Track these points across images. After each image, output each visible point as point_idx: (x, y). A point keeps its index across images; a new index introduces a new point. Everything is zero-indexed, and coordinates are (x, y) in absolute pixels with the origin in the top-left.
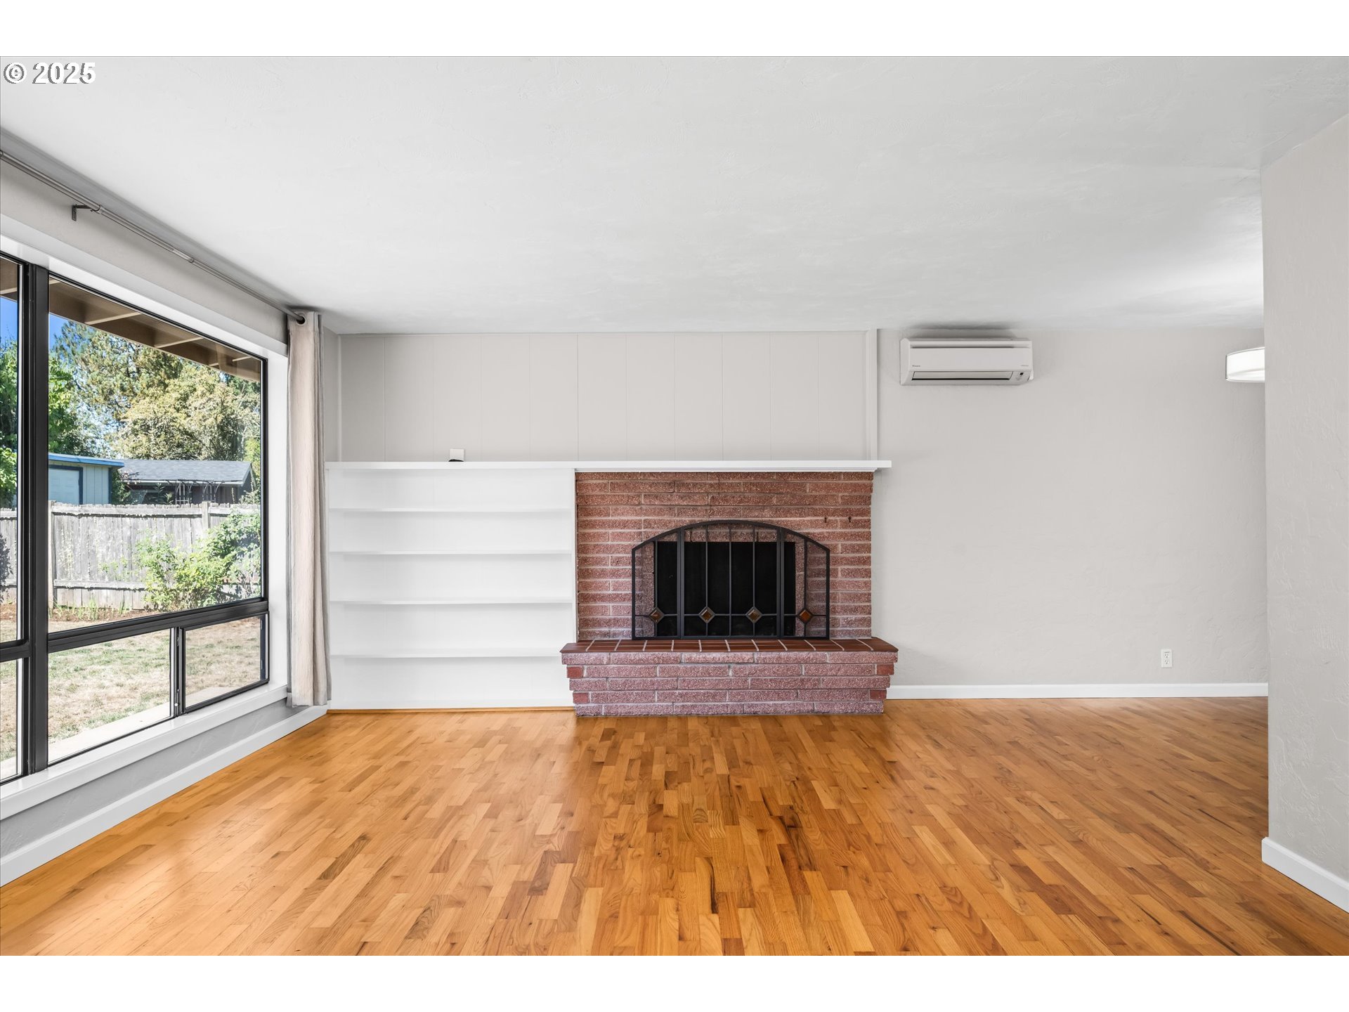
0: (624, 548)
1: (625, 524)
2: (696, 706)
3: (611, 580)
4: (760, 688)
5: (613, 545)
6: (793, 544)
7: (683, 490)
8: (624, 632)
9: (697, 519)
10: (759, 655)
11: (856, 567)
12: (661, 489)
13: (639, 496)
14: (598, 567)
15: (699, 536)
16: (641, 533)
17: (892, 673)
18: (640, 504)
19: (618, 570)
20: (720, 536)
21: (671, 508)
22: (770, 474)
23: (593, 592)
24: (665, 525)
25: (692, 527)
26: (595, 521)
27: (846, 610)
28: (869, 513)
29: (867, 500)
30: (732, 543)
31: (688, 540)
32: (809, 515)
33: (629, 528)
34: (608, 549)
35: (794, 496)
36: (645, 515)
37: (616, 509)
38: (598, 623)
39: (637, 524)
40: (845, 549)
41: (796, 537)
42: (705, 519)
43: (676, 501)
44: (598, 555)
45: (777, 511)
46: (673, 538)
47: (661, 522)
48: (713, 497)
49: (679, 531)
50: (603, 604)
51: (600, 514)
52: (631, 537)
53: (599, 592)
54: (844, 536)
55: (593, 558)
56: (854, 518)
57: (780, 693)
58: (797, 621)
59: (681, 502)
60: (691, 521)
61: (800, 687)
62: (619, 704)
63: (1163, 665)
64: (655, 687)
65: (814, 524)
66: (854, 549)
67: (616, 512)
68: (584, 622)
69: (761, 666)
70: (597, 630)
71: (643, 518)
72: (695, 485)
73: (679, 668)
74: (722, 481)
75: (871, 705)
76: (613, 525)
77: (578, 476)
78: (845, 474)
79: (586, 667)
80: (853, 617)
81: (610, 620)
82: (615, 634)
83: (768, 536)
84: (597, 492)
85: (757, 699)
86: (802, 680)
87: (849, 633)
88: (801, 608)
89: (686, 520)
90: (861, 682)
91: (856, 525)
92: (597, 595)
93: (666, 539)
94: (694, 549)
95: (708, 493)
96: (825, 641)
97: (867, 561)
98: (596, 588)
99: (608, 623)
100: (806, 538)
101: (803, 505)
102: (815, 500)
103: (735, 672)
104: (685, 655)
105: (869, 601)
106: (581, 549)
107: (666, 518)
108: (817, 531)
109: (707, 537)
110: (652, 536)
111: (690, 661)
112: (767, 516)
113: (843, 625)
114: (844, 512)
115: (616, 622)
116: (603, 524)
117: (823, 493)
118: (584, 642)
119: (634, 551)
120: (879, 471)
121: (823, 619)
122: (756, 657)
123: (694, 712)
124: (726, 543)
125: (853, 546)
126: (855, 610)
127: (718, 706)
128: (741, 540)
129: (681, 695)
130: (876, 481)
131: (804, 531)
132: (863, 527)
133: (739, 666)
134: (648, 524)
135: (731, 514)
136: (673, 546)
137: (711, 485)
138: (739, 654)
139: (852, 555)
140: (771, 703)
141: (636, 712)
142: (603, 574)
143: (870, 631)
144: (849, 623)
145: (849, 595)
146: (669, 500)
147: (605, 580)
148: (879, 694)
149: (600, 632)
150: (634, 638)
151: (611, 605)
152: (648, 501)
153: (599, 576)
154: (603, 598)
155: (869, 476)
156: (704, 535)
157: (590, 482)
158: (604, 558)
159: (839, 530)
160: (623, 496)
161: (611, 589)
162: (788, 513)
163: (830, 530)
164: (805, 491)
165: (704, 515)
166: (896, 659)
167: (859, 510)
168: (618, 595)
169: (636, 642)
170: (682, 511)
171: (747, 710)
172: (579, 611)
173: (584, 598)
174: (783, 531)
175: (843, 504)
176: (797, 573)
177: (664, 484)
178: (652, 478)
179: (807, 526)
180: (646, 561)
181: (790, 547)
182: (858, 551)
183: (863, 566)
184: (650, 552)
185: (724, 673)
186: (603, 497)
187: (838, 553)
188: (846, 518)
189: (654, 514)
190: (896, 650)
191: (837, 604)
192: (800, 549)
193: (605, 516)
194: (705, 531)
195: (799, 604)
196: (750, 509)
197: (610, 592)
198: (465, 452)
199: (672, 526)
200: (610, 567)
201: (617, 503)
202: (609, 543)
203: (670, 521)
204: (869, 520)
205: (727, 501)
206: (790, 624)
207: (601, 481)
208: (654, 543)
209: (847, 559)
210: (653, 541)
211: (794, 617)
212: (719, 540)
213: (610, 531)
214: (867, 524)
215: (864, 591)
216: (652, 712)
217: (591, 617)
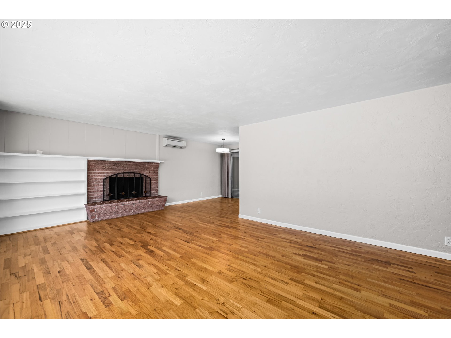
0: (101, 179)
1: (101, 173)
2: (125, 214)
3: (96, 187)
4: (140, 208)
5: (97, 178)
6: (143, 177)
7: (118, 165)
8: (100, 200)
9: (120, 172)
10: (141, 201)
11: (155, 181)
12: (112, 165)
13: (105, 166)
14: (92, 184)
15: (121, 176)
16: (105, 175)
17: (166, 201)
18: (105, 168)
19: (99, 184)
20: (126, 176)
21: (114, 169)
22: (139, 162)
23: (91, 190)
24: (112, 173)
25: (119, 173)
26: (92, 172)
27: (153, 190)
28: (158, 171)
29: (158, 168)
30: (130, 177)
31: (118, 176)
32: (146, 171)
33: (102, 174)
34: (96, 179)
35: (143, 167)
36: (107, 171)
37: (98, 169)
38: (92, 198)
39: (104, 173)
40: (153, 178)
41: (144, 176)
42: (123, 172)
43: (115, 167)
44: (92, 181)
45: (139, 170)
46: (115, 176)
47: (111, 173)
48: (125, 167)
49: (116, 175)
50: (94, 193)
51: (93, 170)
52: (102, 176)
53: (92, 190)
54: (153, 175)
55: (91, 182)
56: (155, 172)
57: (144, 208)
58: (144, 193)
59: (117, 168)
60: (119, 172)
61: (149, 206)
62: (104, 217)
63: (201, 195)
64: (115, 211)
65: (147, 173)
66: (155, 178)
67: (98, 170)
68: (89, 198)
69: (141, 203)
70: (92, 200)
71: (106, 172)
72: (121, 164)
73: (122, 206)
74: (128, 163)
75: (162, 208)
76: (97, 173)
77: (89, 161)
78: (154, 163)
79: (96, 209)
80: (155, 191)
81: (96, 197)
82: (97, 200)
83: (138, 176)
84: (93, 165)
85: (139, 210)
86: (149, 205)
87: (154, 195)
88: (145, 190)
89: (118, 172)
90: (160, 204)
91: (155, 173)
92: (92, 191)
93: (112, 176)
94: (120, 179)
95: (123, 166)
96: (149, 197)
97: (157, 180)
98: (92, 189)
99: (95, 198)
100: (146, 176)
101: (145, 169)
102: (148, 168)
103: (135, 205)
104: (123, 203)
105: (158, 188)
106: (88, 179)
107: (112, 171)
108: (148, 174)
109: (123, 176)
110: (109, 176)
111: (125, 204)
112: (137, 171)
113: (153, 193)
114: (153, 171)
115: (98, 197)
116: (94, 173)
117: (149, 166)
118: (89, 203)
119: (104, 180)
120: (161, 163)
121: (149, 192)
122: (140, 201)
123: (124, 216)
124: (133, 177)
125: (155, 177)
126: (155, 190)
127: (130, 213)
128: (131, 176)
129: (121, 212)
130: (160, 164)
131: (145, 174)
132: (157, 173)
133: (136, 204)
134: (107, 173)
135: (129, 171)
136: (114, 178)
137: (125, 164)
138: (136, 201)
139: (155, 179)
140: (142, 211)
141: (109, 218)
142: (94, 185)
143: (158, 194)
144: (154, 193)
145: (154, 187)
146: (113, 167)
147: (95, 187)
148: (163, 205)
149: (93, 200)
150: (104, 201)
151: (96, 193)
152: (108, 167)
153: (93, 186)
154: (94, 192)
155: (159, 163)
156: (122, 176)
157: (91, 162)
158: (94, 181)
159: (152, 174)
160: (101, 166)
161: (96, 189)
162: (142, 171)
163: (150, 174)
164: (146, 166)
165: (122, 171)
166: (167, 198)
167: (156, 170)
168: (98, 191)
169: (105, 201)
170: (116, 170)
171: (136, 213)
172: (88, 195)
173: (89, 192)
174: (141, 174)
175: (153, 169)
176: (144, 183)
177: (113, 164)
178: (110, 162)
179: (146, 173)
180: (107, 182)
181: (142, 178)
182: (156, 178)
183: (157, 181)
184: (108, 180)
185: (133, 205)
186: (95, 166)
187: (152, 179)
188: (153, 172)
189: (109, 170)
190: (167, 197)
191: (152, 189)
192: (144, 178)
193: (95, 171)
194: (123, 175)
195: (144, 190)
196: (133, 170)
197: (96, 190)
198: (43, 151)
199: (114, 174)
200: (96, 184)
201: (99, 168)
202: (96, 178)
203: (113, 172)
204: (158, 172)
205: (128, 168)
206: (142, 194)
207: (95, 162)
208: (109, 178)
209: (154, 180)
210: (109, 177)
211: (143, 193)
212: (126, 177)
213: (96, 175)
214: (158, 173)
215: (157, 186)
216: (114, 217)
217: (90, 197)
